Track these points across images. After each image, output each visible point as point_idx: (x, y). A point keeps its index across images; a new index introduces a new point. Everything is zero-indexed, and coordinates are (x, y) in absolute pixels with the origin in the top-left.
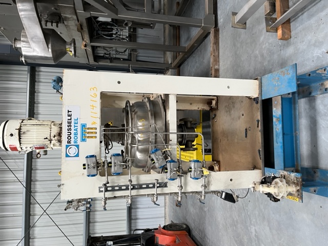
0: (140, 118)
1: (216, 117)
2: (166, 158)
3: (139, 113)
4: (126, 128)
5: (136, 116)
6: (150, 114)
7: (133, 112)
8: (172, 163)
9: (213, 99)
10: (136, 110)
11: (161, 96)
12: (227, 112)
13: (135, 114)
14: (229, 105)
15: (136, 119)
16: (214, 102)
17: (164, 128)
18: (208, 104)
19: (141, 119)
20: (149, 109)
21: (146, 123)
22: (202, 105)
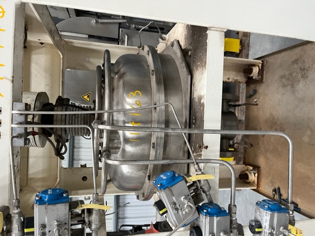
0: (131, 88)
1: (257, 95)
2: (196, 198)
3: (130, 77)
4: (97, 112)
5: (121, 82)
6: (153, 79)
7: (117, 73)
8: (215, 219)
9: (254, 65)
10: (122, 70)
11: (178, 41)
12: (284, 86)
13: (120, 77)
14: (291, 74)
15: (121, 90)
16: (256, 70)
17: (186, 113)
18: (244, 73)
19: (133, 90)
20: (152, 67)
21: (144, 100)
22: (234, 73)
